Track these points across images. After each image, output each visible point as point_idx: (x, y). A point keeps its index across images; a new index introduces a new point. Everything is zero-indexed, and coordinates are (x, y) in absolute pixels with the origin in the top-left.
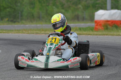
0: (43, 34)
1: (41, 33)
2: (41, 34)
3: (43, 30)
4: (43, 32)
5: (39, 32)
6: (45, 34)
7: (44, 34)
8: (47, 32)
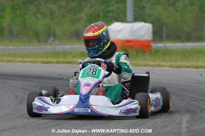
0: (19, 62)
1: (16, 60)
2: (16, 62)
3: (19, 56)
4: (19, 59)
5: (13, 59)
6: (23, 62)
7: (21, 63)
8: (25, 59)
